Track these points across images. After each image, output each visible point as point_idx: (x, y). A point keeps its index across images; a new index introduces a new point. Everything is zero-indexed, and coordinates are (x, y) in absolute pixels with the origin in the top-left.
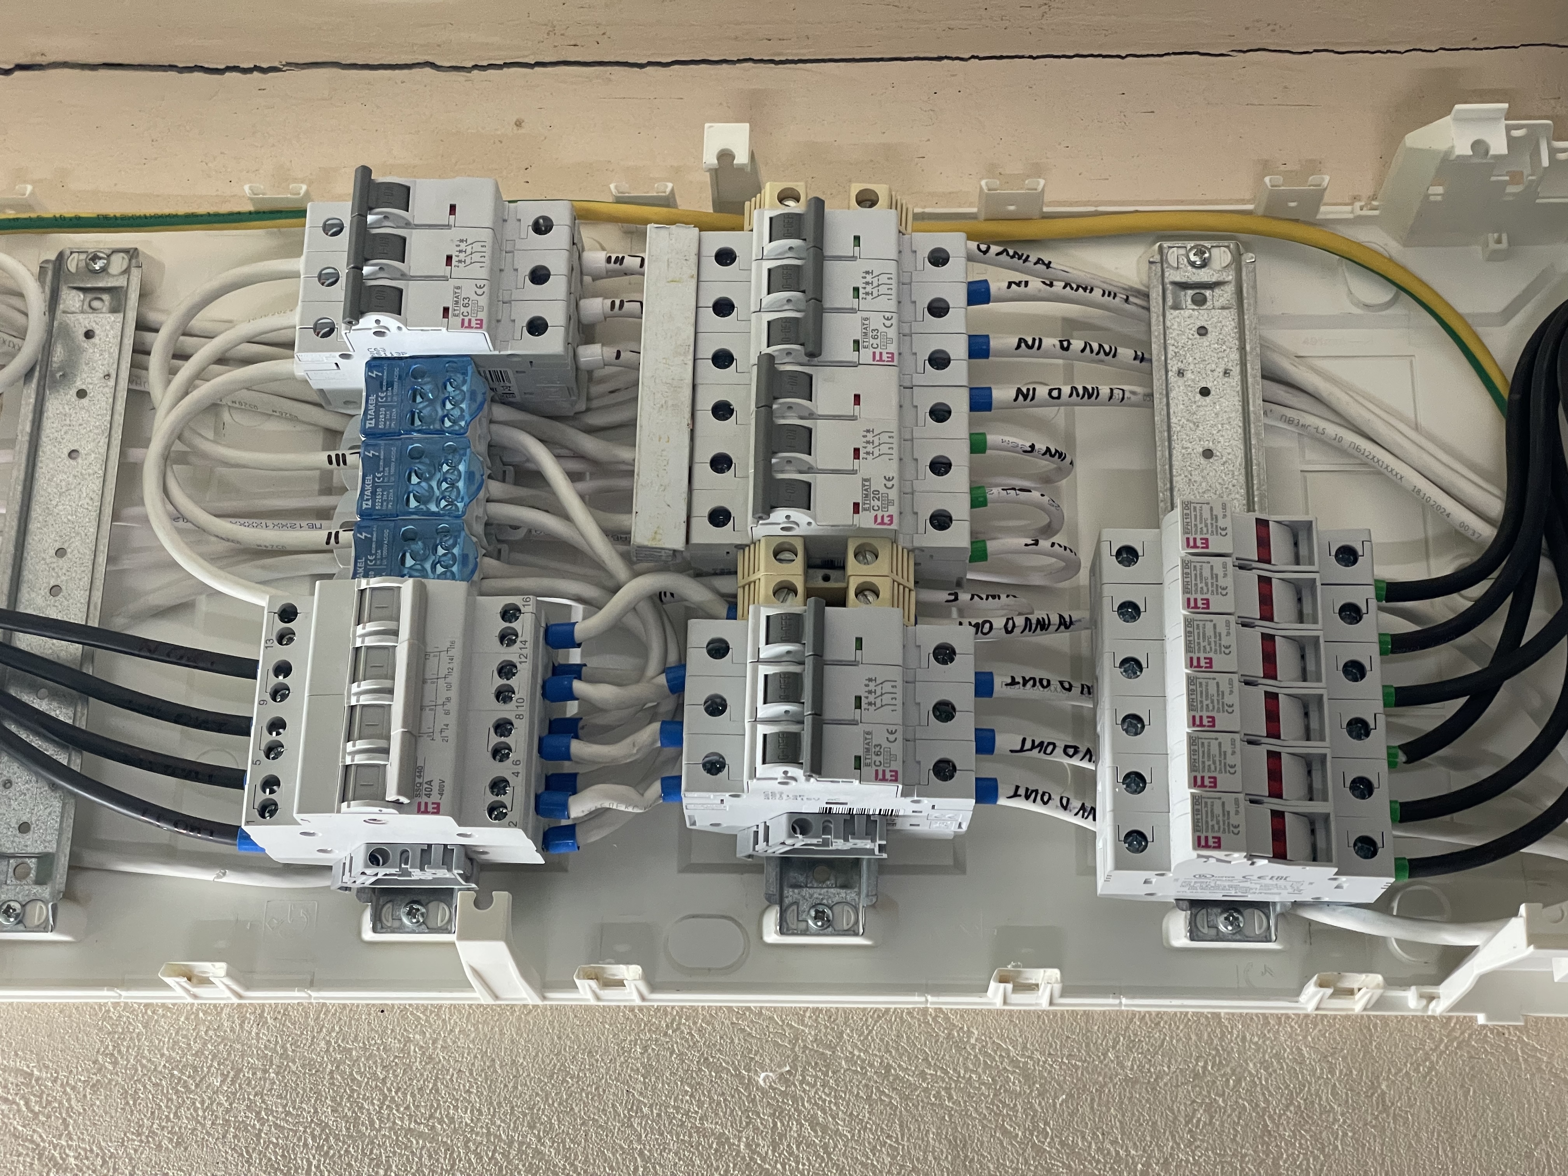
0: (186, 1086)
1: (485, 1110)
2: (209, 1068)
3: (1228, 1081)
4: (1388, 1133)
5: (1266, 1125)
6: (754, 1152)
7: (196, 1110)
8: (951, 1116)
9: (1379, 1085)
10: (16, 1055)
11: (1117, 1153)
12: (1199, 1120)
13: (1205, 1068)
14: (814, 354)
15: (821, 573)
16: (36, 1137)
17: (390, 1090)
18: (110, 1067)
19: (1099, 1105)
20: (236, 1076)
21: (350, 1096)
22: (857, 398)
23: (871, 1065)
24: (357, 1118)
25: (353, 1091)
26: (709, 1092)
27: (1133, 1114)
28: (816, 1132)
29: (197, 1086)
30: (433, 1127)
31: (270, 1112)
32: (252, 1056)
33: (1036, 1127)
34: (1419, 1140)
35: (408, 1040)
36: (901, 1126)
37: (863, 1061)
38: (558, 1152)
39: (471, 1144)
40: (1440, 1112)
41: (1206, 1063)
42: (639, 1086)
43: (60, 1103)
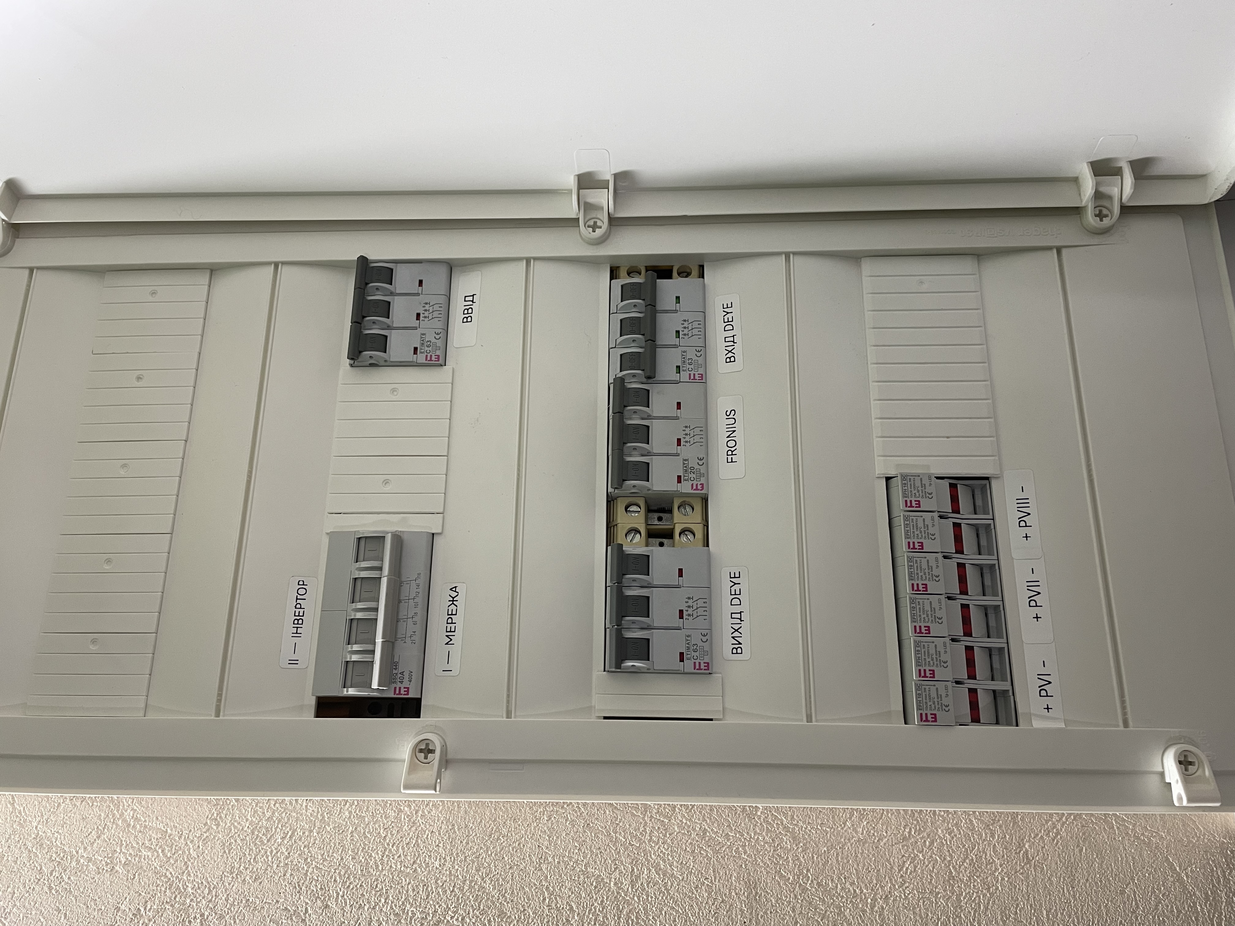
0: (262, 841)
1: (448, 858)
2: (276, 829)
3: (925, 841)
4: (1031, 879)
5: (951, 872)
6: (620, 888)
7: (267, 857)
8: (746, 865)
9: (1024, 845)
10: (157, 819)
11: (855, 891)
12: (907, 869)
13: (910, 832)
14: (650, 377)
15: (656, 515)
16: (168, 874)
17: (388, 845)
18: (215, 827)
19: (842, 858)
20: (293, 833)
21: (364, 848)
22: (679, 404)
23: (694, 830)
24: (368, 863)
25: (365, 845)
26: (591, 847)
27: (864, 865)
28: (659, 875)
29: (268, 841)
30: (415, 870)
31: (313, 858)
32: (302, 821)
33: (801, 873)
34: (1051, 884)
35: (400, 811)
36: (714, 871)
37: (689, 827)
38: (494, 889)
39: (439, 882)
40: (1064, 864)
41: (910, 829)
42: (546, 843)
43: (184, 852)
